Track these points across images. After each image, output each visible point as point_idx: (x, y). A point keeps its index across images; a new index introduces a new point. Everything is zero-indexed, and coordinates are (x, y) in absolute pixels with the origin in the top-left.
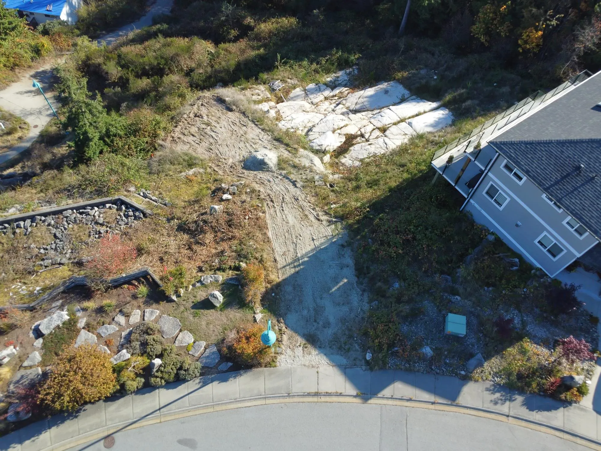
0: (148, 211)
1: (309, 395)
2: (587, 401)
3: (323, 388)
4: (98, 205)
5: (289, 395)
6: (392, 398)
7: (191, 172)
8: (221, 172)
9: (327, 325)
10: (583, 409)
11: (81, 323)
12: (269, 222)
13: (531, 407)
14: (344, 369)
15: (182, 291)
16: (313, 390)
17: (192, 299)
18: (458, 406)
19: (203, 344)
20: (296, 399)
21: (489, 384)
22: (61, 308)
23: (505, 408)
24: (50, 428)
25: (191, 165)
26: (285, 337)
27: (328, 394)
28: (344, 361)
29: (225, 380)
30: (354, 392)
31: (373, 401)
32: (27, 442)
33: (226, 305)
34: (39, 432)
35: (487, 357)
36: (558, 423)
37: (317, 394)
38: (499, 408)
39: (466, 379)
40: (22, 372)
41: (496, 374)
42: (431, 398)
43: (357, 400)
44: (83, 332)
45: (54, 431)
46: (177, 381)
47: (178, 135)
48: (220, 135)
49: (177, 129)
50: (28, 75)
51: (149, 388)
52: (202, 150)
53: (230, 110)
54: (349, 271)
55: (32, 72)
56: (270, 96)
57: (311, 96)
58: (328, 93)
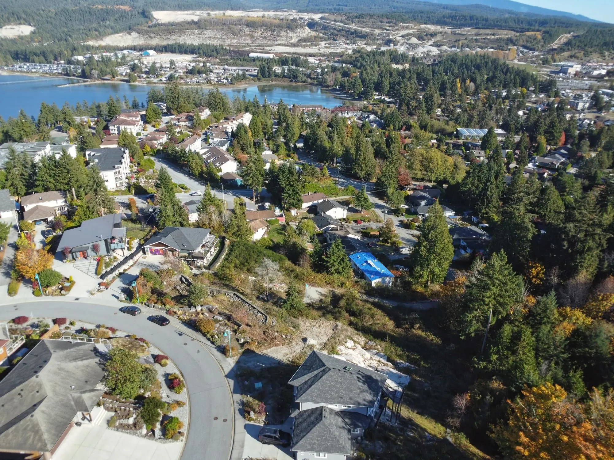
0: (267, 324)
1: (221, 367)
2: (247, 422)
3: (225, 368)
5: (219, 363)
6: (228, 381)
7: (291, 328)
8: (296, 334)
9: (245, 364)
10: (244, 422)
11: (220, 323)
12: (279, 347)
13: (239, 410)
14: (232, 370)
15: (240, 335)
16: (223, 367)
18: (232, 395)
19: (226, 344)
20: (219, 365)
21: (242, 399)
23: (236, 405)
25: (294, 327)
26: (236, 357)
27: (223, 370)
28: (235, 369)
31: (225, 378)
33: (240, 344)
35: (251, 397)
36: (236, 417)
38: (236, 403)
39: (242, 394)
41: (246, 400)
43: (224, 375)
45: (192, 330)
46: (213, 343)
47: (308, 321)
48: (316, 330)
49: (310, 320)
50: (329, 289)
51: (209, 339)
52: (304, 328)
53: (333, 330)
54: (268, 366)
55: (331, 289)
56: (362, 343)
57: (376, 356)
58: (382, 360)
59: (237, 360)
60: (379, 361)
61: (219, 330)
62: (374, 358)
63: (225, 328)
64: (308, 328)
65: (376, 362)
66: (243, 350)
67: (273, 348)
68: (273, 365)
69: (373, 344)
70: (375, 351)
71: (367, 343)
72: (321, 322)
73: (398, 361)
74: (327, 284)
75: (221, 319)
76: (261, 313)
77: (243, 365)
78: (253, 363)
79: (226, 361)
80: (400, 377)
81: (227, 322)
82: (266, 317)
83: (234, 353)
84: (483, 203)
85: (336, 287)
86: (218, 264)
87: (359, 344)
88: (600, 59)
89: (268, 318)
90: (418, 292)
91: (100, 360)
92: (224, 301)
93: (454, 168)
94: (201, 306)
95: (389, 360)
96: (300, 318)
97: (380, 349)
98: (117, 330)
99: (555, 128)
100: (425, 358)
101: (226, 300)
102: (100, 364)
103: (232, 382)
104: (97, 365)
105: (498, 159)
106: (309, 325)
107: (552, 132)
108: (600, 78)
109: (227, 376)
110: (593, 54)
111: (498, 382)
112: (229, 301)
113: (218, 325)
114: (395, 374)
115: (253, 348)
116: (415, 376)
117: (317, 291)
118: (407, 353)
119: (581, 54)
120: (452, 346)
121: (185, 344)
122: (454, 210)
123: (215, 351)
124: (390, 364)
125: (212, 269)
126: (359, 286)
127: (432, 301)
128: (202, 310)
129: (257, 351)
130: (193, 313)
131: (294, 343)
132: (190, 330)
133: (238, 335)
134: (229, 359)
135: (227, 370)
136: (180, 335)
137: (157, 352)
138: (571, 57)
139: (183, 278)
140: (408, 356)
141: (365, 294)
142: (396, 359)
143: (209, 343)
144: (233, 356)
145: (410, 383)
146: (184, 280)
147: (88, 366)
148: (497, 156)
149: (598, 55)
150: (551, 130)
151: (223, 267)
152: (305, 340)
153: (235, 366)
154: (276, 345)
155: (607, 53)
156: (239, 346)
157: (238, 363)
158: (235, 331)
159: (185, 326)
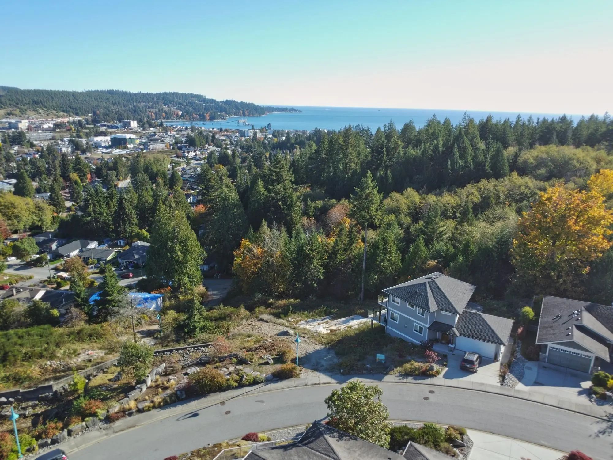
1: (315, 384)
2: (440, 376)
3: (322, 382)
4: (204, 346)
5: (306, 385)
7: (249, 339)
9: (323, 366)
10: (439, 378)
13: (415, 379)
14: (331, 376)
15: (253, 361)
16: (317, 383)
17: (258, 363)
18: (383, 382)
19: (265, 374)
21: (397, 375)
23: (405, 380)
24: (194, 400)
27: (325, 383)
29: (276, 383)
30: (336, 382)
32: (184, 405)
33: (274, 363)
34: (190, 402)
35: (396, 367)
37: (319, 384)
38: (402, 381)
39: (387, 374)
40: (179, 385)
41: (400, 372)
42: (372, 381)
43: (338, 384)
45: (196, 402)
46: (254, 384)
47: (240, 329)
51: (241, 385)
54: (332, 354)
57: (310, 323)
58: (319, 322)
77: (324, 368)
78: (322, 361)
79: (305, 379)
81: (210, 366)
94: (150, 375)
106: (248, 330)
107: (81, 169)
108: (49, 130)
123: (272, 385)
134: (303, 376)
135: (327, 380)
136: (196, 415)
153: (322, 373)
157: (316, 370)
159: (175, 406)
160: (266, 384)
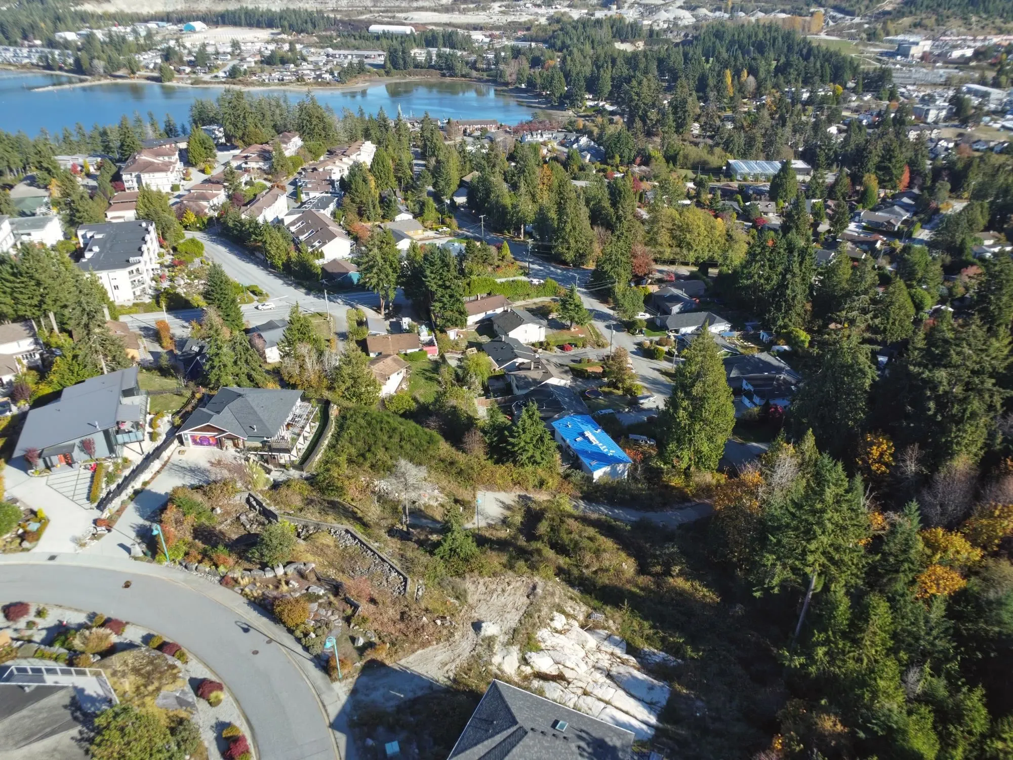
0: (407, 595)
1: (322, 703)
3: (328, 707)
5: (319, 695)
6: (336, 739)
7: (453, 600)
8: (461, 614)
11: (320, 601)
12: (430, 648)
14: (343, 712)
15: (357, 627)
16: (326, 703)
17: (354, 633)
19: (331, 650)
20: (318, 700)
22: (326, 589)
25: (457, 598)
26: (350, 680)
27: (326, 711)
28: (348, 709)
29: (316, 666)
30: (331, 720)
31: (330, 730)
32: (258, 614)
34: (263, 615)
37: (324, 706)
40: (288, 595)
42: (343, 754)
43: (327, 723)
44: (317, 604)
46: (306, 648)
47: (481, 581)
48: (497, 601)
49: (487, 579)
50: (518, 493)
51: (299, 640)
52: (476, 597)
53: (528, 597)
54: (411, 695)
55: (522, 493)
56: (581, 618)
57: (606, 643)
58: (618, 651)
59: (351, 687)
60: (612, 654)
61: (318, 618)
62: (603, 648)
63: (330, 613)
64: (482, 597)
65: (608, 657)
66: (362, 663)
67: (420, 652)
68: (419, 693)
69: (599, 617)
70: (603, 633)
71: (589, 616)
72: (507, 580)
73: (646, 649)
74: (515, 484)
75: (322, 592)
76: (397, 571)
77: (363, 698)
78: (382, 691)
79: (331, 689)
80: (651, 688)
81: (332, 598)
82: (405, 580)
83: (346, 671)
84: (778, 309)
85: (530, 489)
86: (318, 457)
87: (575, 618)
88: (962, 30)
89: (409, 581)
90: (673, 488)
91: (81, 732)
92: (328, 546)
93: (727, 240)
94: (284, 567)
95: (631, 650)
96: (467, 576)
97: (614, 628)
98: (127, 623)
99: (894, 160)
100: (693, 640)
101: (332, 544)
102: (82, 740)
103: (342, 739)
104: (73, 743)
105: (799, 218)
106: (484, 589)
107: (889, 168)
108: (963, 63)
109: (333, 726)
110: (952, 19)
111: (833, 718)
112: (336, 546)
113: (315, 606)
114: (642, 681)
115: (381, 655)
116: (678, 687)
117: (497, 500)
118: (662, 634)
119: (931, 21)
120: (739, 609)
121: (256, 653)
122: (728, 319)
123: (310, 666)
124: (633, 660)
125: (306, 469)
126: (571, 486)
127: (698, 504)
128: (285, 574)
129: (388, 662)
130: (268, 580)
131: (457, 636)
132: (265, 620)
133: (355, 629)
134: (337, 685)
135: (334, 710)
136: (246, 630)
137: (201, 672)
138: (915, 25)
139: (252, 499)
140: (663, 640)
141: (582, 498)
142: (642, 646)
143: (299, 649)
144: (345, 677)
145: (669, 701)
146: (254, 503)
147: (55, 750)
148: (797, 214)
149: (960, 22)
150: (887, 164)
151: (327, 462)
152: (477, 626)
153: (348, 701)
154: (424, 645)
155: (974, 19)
156: (355, 654)
157: (354, 692)
158: (348, 620)
159: (255, 610)
160: (311, 660)
